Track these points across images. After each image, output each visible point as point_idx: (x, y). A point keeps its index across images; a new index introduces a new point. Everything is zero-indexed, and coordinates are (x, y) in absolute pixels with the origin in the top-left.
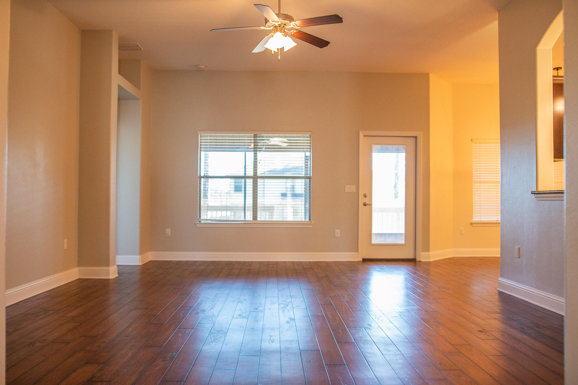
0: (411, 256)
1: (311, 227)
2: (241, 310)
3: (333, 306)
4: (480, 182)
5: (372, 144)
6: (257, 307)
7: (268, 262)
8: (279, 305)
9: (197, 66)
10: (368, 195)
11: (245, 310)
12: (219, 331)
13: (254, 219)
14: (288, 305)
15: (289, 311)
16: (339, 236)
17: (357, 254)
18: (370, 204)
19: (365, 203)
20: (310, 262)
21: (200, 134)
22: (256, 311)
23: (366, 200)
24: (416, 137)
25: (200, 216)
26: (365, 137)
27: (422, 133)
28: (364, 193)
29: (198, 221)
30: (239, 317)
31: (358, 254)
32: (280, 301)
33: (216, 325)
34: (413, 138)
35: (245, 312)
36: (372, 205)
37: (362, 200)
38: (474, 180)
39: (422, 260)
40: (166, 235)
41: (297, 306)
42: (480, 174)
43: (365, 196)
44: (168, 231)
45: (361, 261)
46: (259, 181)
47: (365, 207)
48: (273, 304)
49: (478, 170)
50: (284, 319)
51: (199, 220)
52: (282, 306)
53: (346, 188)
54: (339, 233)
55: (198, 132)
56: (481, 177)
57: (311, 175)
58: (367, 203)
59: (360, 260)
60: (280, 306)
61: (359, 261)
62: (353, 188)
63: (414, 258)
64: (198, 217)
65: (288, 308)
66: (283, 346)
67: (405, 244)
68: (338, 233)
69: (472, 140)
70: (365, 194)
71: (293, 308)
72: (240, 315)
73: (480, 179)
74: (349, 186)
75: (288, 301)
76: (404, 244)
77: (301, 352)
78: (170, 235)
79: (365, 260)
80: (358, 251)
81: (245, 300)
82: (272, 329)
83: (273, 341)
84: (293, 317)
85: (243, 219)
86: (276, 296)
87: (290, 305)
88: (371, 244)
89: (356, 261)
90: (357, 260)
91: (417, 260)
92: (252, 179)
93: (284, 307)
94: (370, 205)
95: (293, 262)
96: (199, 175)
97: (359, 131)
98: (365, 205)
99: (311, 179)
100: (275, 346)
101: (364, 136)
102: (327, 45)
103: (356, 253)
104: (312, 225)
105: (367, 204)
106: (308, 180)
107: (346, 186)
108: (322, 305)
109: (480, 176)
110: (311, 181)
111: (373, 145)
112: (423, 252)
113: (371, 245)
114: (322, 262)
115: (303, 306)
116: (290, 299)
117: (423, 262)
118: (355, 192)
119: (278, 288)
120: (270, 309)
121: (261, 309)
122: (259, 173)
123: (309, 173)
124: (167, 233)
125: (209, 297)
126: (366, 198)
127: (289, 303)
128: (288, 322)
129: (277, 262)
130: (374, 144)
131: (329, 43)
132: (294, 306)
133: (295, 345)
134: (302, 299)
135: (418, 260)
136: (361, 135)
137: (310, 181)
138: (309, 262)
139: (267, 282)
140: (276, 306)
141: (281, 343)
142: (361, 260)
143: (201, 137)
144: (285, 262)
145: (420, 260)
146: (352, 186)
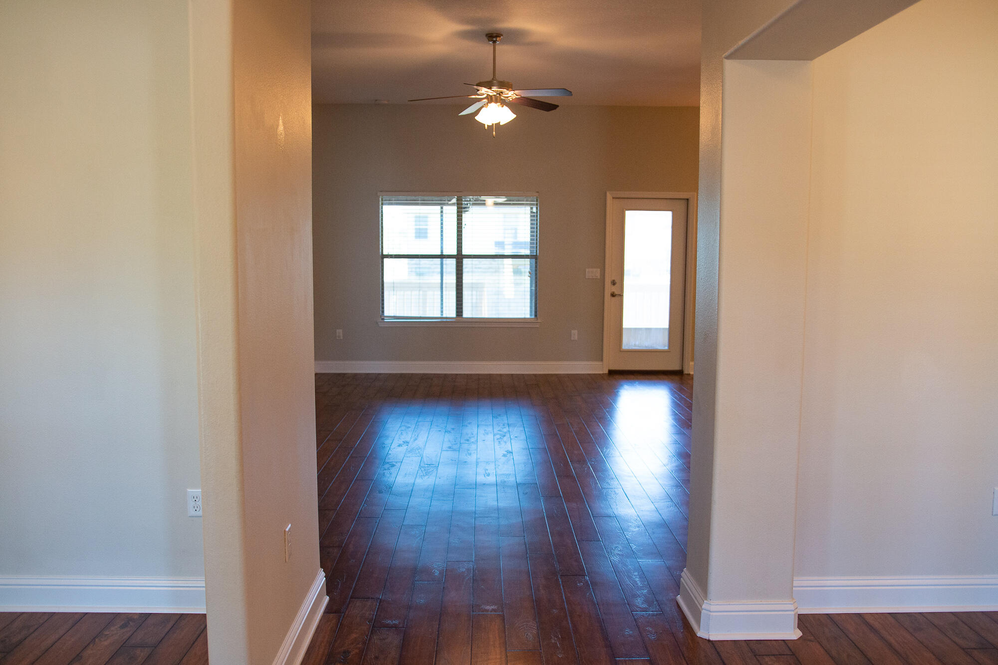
0: (676, 367)
2: (449, 441)
3: (558, 437)
5: (625, 209)
6: (468, 438)
7: (479, 375)
8: (494, 435)
9: (376, 100)
10: (618, 282)
11: (455, 442)
12: (430, 465)
13: (457, 315)
14: (504, 436)
15: (505, 442)
16: (576, 338)
17: (602, 363)
18: (620, 295)
19: (614, 292)
20: (535, 375)
21: (381, 197)
22: (467, 442)
23: (614, 289)
24: (688, 199)
25: (383, 312)
26: (614, 200)
28: (613, 279)
29: (381, 319)
30: (449, 450)
31: (603, 365)
32: (496, 431)
33: (425, 459)
34: (684, 201)
35: (455, 444)
36: (623, 295)
37: (609, 289)
39: (691, 373)
40: (338, 338)
41: (516, 437)
43: (614, 283)
44: (340, 332)
45: (606, 374)
46: (465, 261)
47: (613, 298)
48: (487, 434)
50: (500, 451)
51: (383, 317)
52: (498, 436)
53: (587, 272)
55: (379, 194)
57: (538, 254)
58: (616, 293)
59: (605, 372)
60: (495, 437)
61: (603, 374)
62: (597, 273)
63: (681, 369)
64: (381, 312)
65: (505, 439)
66: (499, 480)
67: (669, 350)
68: (575, 334)
70: (614, 281)
71: (511, 439)
72: (450, 447)
74: (591, 270)
75: (505, 430)
76: (667, 350)
77: (518, 485)
78: (342, 338)
79: (612, 373)
80: (602, 360)
81: (453, 429)
82: (487, 463)
83: (489, 475)
84: (510, 449)
85: (439, 316)
86: (490, 425)
87: (508, 435)
88: (621, 350)
89: (600, 374)
90: (601, 372)
91: (684, 373)
92: (455, 259)
93: (500, 438)
95: (512, 375)
96: (380, 254)
97: (606, 193)
98: (613, 295)
99: (538, 260)
100: (492, 479)
101: (613, 198)
102: (555, 108)
103: (600, 363)
104: (539, 323)
105: (616, 295)
106: (534, 260)
107: (587, 270)
108: (544, 435)
110: (538, 262)
111: (626, 211)
112: (693, 361)
113: (621, 352)
114: (552, 375)
115: (523, 437)
116: (507, 428)
118: (599, 277)
119: (492, 414)
120: (484, 440)
121: (472, 440)
122: (464, 252)
123: (535, 252)
124: (337, 334)
125: (409, 426)
126: (616, 285)
127: (506, 433)
128: (504, 455)
129: (490, 375)
130: (627, 209)
131: (558, 106)
132: (512, 437)
133: (512, 479)
134: (522, 429)
135: (686, 372)
136: (609, 196)
137: (536, 263)
138: (533, 375)
139: (478, 406)
140: (491, 436)
141: (497, 477)
142: (606, 372)
143: (382, 201)
144: (501, 375)
145: (688, 373)
146: (595, 270)
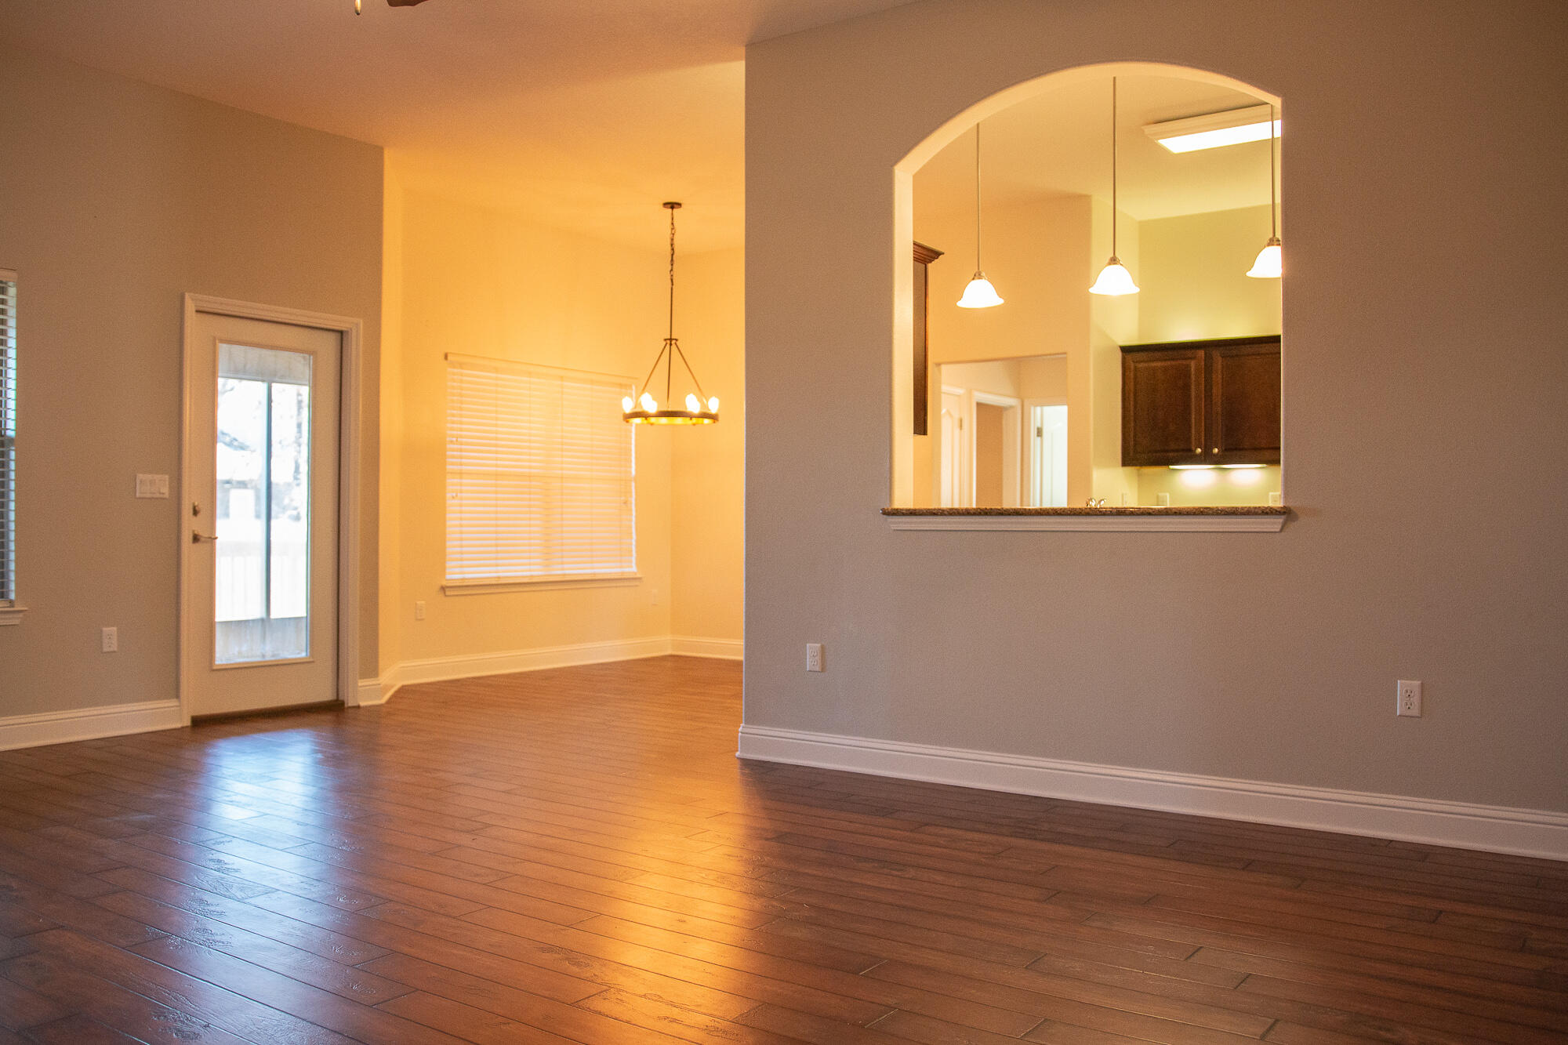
0: (325, 695)
1: (17, 622)
4: (461, 474)
5: (217, 341)
10: (204, 508)
16: (115, 648)
17: (177, 704)
18: (209, 538)
19: (198, 533)
23: (199, 525)
24: (341, 332)
26: (199, 315)
27: (361, 322)
28: (198, 502)
31: (180, 706)
34: (333, 335)
36: (216, 539)
37: (190, 525)
38: (449, 468)
39: (362, 704)
42: (461, 450)
43: (198, 511)
45: (187, 727)
47: (196, 545)
49: (457, 441)
53: (139, 482)
54: (115, 641)
56: (464, 461)
58: (201, 533)
59: (185, 725)
61: (183, 728)
62: (162, 484)
63: (335, 697)
67: (311, 660)
68: (111, 637)
69: (446, 357)
70: (196, 506)
73: (461, 464)
74: (149, 477)
76: (308, 660)
79: (200, 724)
80: (177, 696)
88: (215, 668)
89: (176, 729)
90: (179, 725)
91: (346, 706)
94: (212, 539)
97: (184, 297)
98: (196, 539)
101: (198, 311)
103: (173, 703)
104: (21, 615)
105: (201, 538)
107: (140, 477)
109: (461, 457)
111: (220, 344)
112: (362, 680)
113: (214, 670)
117: (366, 707)
118: (168, 496)
126: (200, 517)
130: (222, 341)
135: (350, 703)
136: (190, 306)
142: (187, 722)
145: (355, 704)
146: (157, 477)
